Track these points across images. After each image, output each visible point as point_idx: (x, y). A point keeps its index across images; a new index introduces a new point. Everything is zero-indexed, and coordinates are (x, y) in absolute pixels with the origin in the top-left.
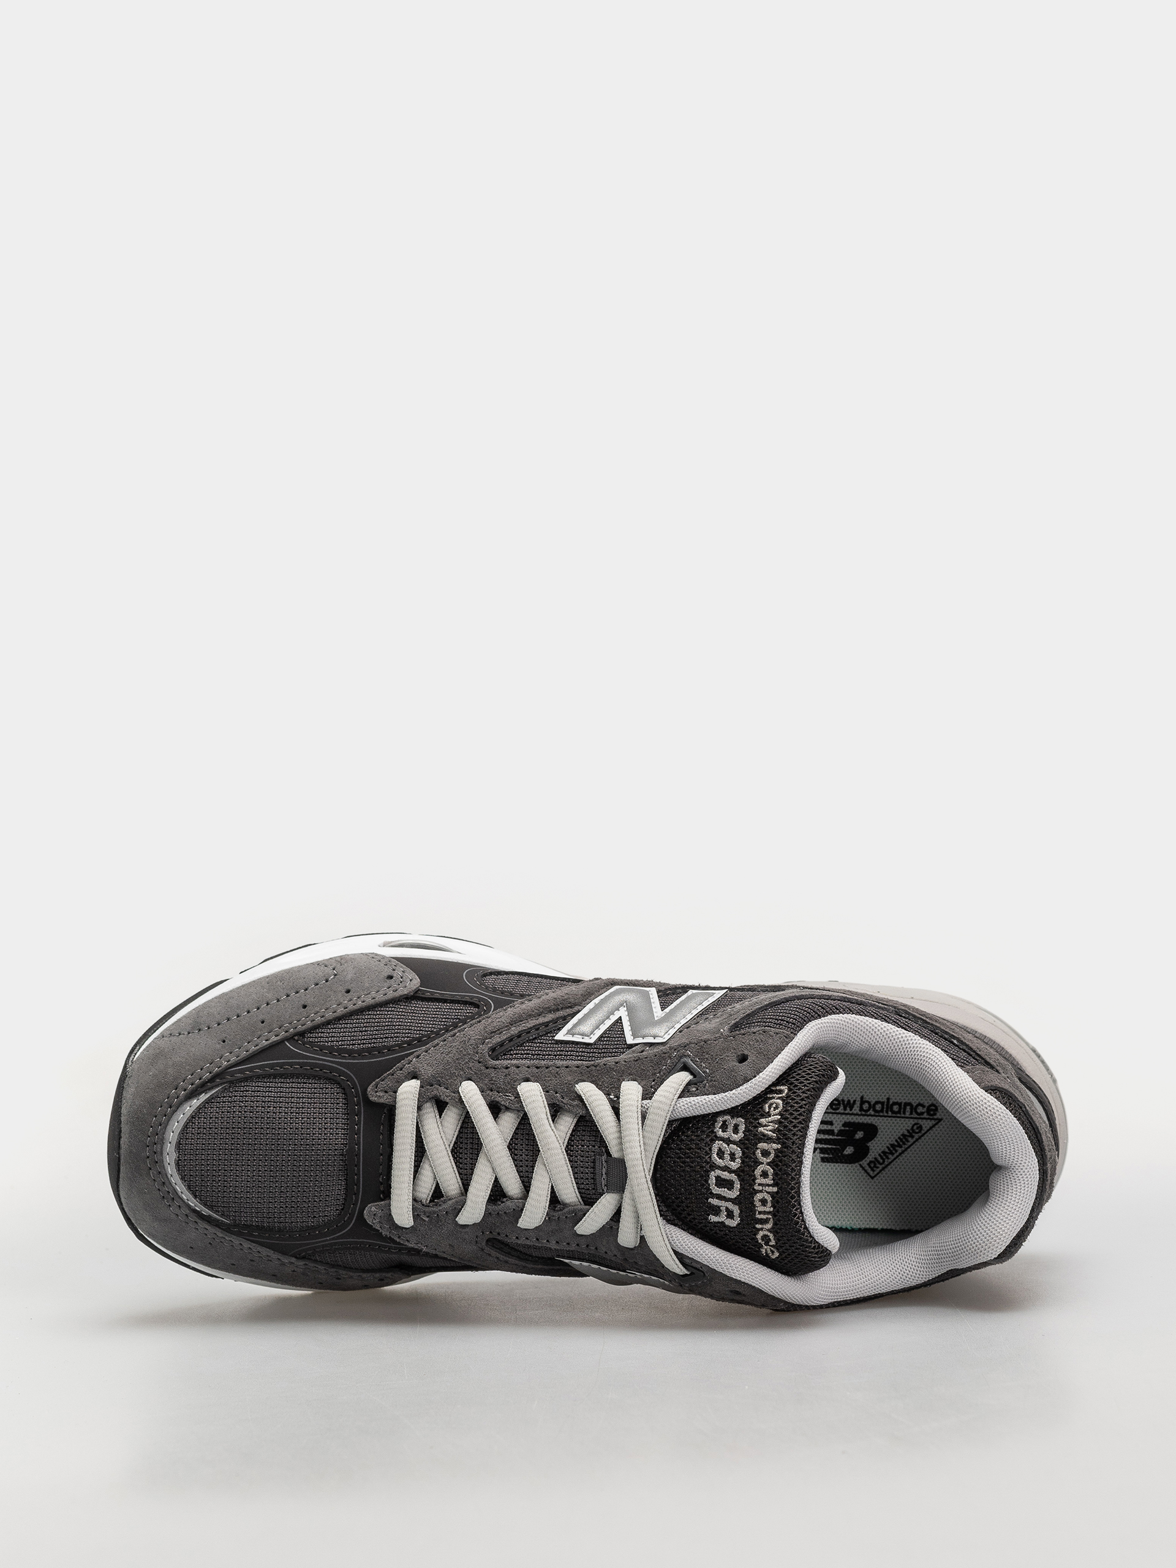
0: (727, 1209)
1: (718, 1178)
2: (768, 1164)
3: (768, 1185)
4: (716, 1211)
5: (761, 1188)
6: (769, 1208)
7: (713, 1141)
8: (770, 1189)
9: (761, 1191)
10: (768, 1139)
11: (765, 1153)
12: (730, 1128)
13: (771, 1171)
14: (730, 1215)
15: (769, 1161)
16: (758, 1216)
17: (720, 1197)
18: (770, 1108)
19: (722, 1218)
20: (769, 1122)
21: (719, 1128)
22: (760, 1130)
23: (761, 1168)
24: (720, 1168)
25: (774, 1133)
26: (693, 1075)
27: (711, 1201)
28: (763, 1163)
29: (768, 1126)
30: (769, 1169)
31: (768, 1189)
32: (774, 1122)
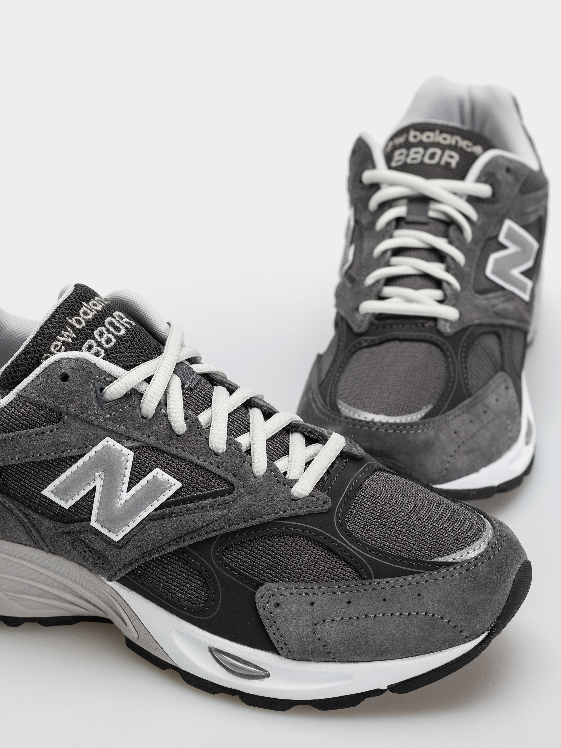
1: (118, 331)
2: (80, 317)
3: (86, 307)
4: (128, 323)
5: (93, 310)
6: (93, 302)
7: (111, 349)
8: (86, 305)
10: (72, 326)
11: (79, 322)
12: (93, 351)
13: (81, 312)
14: (121, 317)
15: (78, 318)
16: (103, 305)
17: (123, 325)
18: (61, 348)
19: (126, 320)
20: (66, 338)
21: (101, 355)
22: (75, 336)
23: (87, 318)
24: (113, 334)
25: (66, 328)
26: (102, 389)
27: (130, 327)
28: (84, 319)
29: (68, 336)
30: (81, 314)
31: (88, 307)
32: (63, 336)
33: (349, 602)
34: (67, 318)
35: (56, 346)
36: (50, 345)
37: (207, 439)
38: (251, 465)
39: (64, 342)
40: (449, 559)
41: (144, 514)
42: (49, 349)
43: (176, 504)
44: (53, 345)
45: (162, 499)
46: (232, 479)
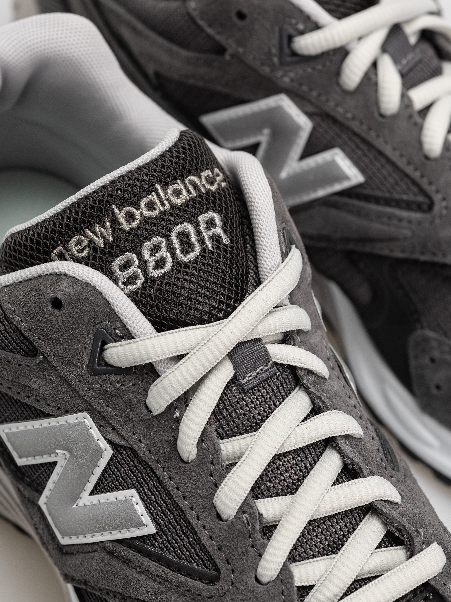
0: (208, 228)
1: (185, 252)
2: (138, 208)
3: (158, 196)
4: (216, 239)
5: (166, 202)
6: (179, 185)
7: (153, 280)
8: (160, 191)
9: (169, 200)
10: (115, 222)
11: (130, 217)
12: (128, 272)
13: (144, 202)
14: (211, 224)
15: (133, 210)
16: (194, 194)
17: (202, 242)
18: (84, 249)
19: (218, 230)
20: (97, 237)
21: (136, 284)
22: (111, 239)
23: (146, 213)
24: (174, 256)
25: (105, 222)
26: (104, 343)
27: (211, 249)
28: (141, 214)
29: (103, 236)
30: (143, 205)
31: (162, 194)
32: (94, 232)
34: (114, 207)
35: (79, 243)
36: (71, 237)
37: (216, 486)
38: (261, 556)
39: (91, 241)
41: (98, 538)
42: (68, 242)
43: (140, 551)
44: (74, 239)
45: (126, 534)
46: (220, 564)
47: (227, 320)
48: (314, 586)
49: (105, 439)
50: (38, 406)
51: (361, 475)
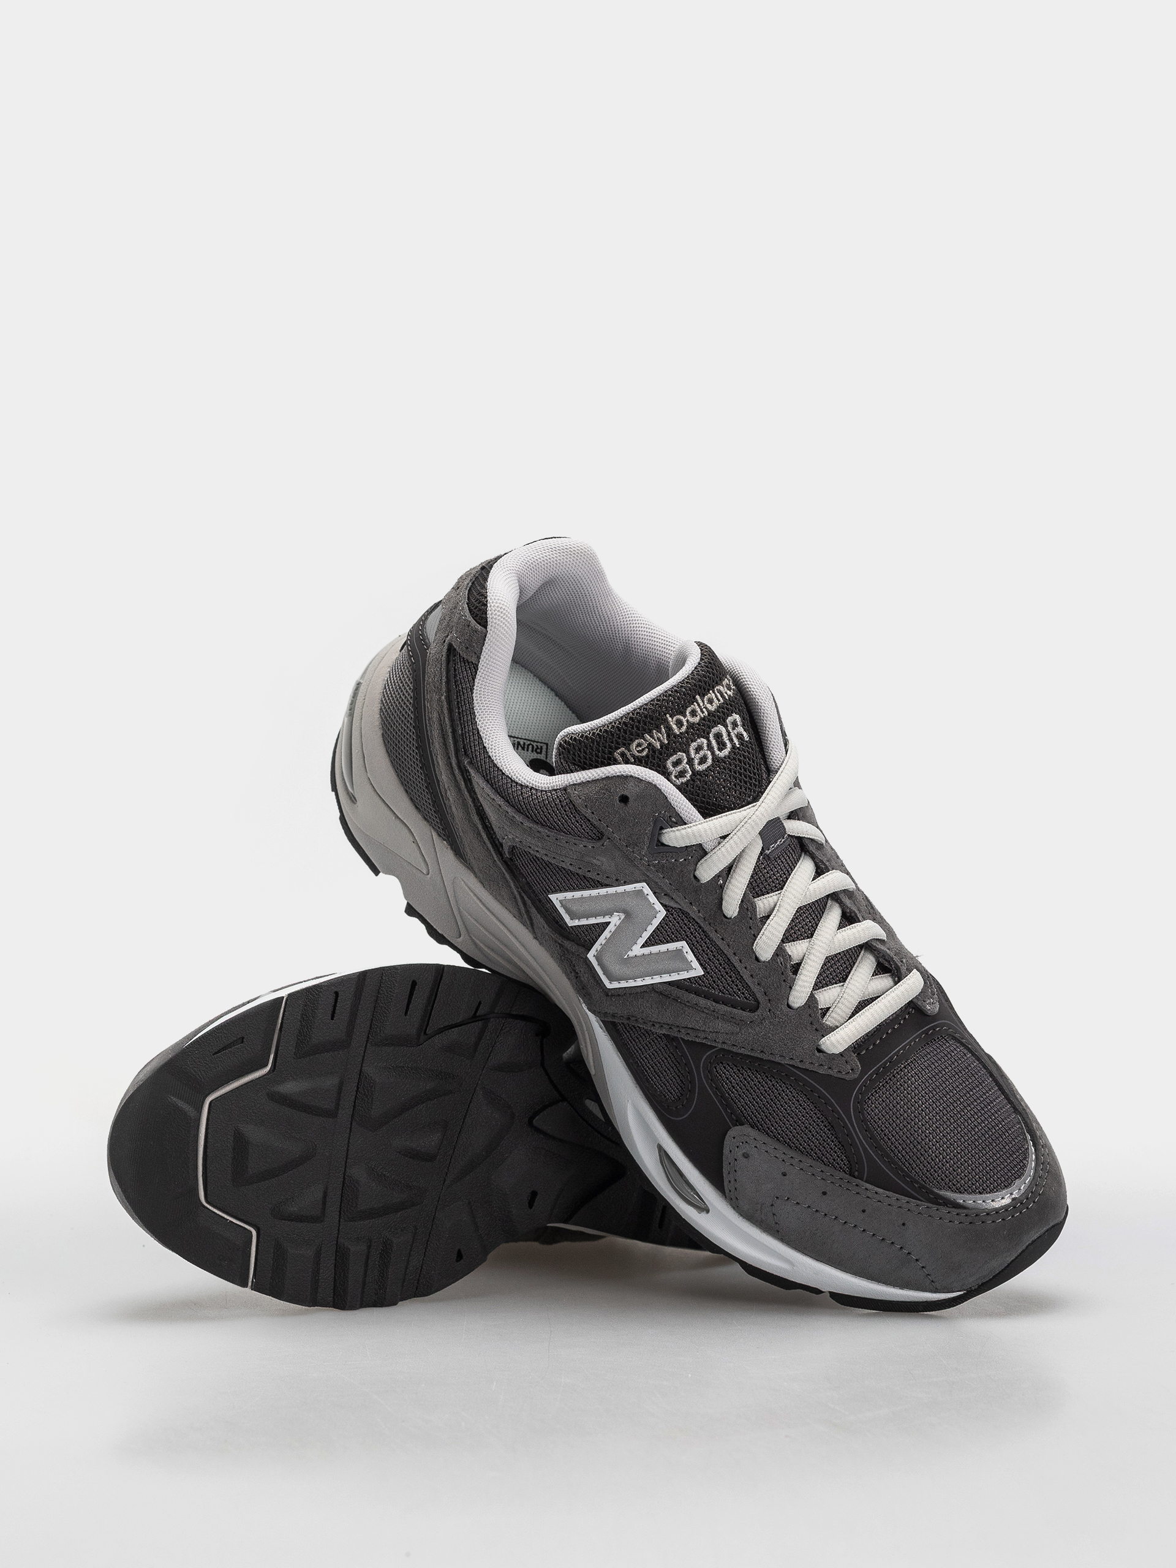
0: (734, 729)
1: (720, 750)
2: (685, 716)
3: (699, 705)
4: (740, 737)
5: (704, 710)
6: (711, 695)
7: (699, 773)
8: (700, 701)
9: (706, 708)
10: (669, 729)
11: (679, 723)
12: (679, 768)
13: (689, 710)
14: (735, 724)
15: (682, 718)
16: (722, 701)
17: (731, 740)
18: (643, 750)
19: (740, 729)
20: (655, 740)
21: (686, 776)
22: (666, 742)
23: (691, 720)
24: (713, 753)
25: (661, 728)
26: (662, 829)
27: (738, 746)
28: (687, 721)
29: (659, 739)
30: (687, 713)
31: (701, 704)
32: (652, 737)
33: (824, 1193)
34: (668, 716)
35: (639, 745)
36: (632, 741)
37: (755, 937)
38: (791, 988)
39: (650, 744)
40: (960, 1198)
41: (648, 981)
42: (629, 744)
43: (689, 990)
44: (637, 742)
45: (675, 977)
46: (759, 996)
47: (758, 803)
48: (830, 1008)
49: (660, 902)
50: (598, 878)
51: (857, 920)
